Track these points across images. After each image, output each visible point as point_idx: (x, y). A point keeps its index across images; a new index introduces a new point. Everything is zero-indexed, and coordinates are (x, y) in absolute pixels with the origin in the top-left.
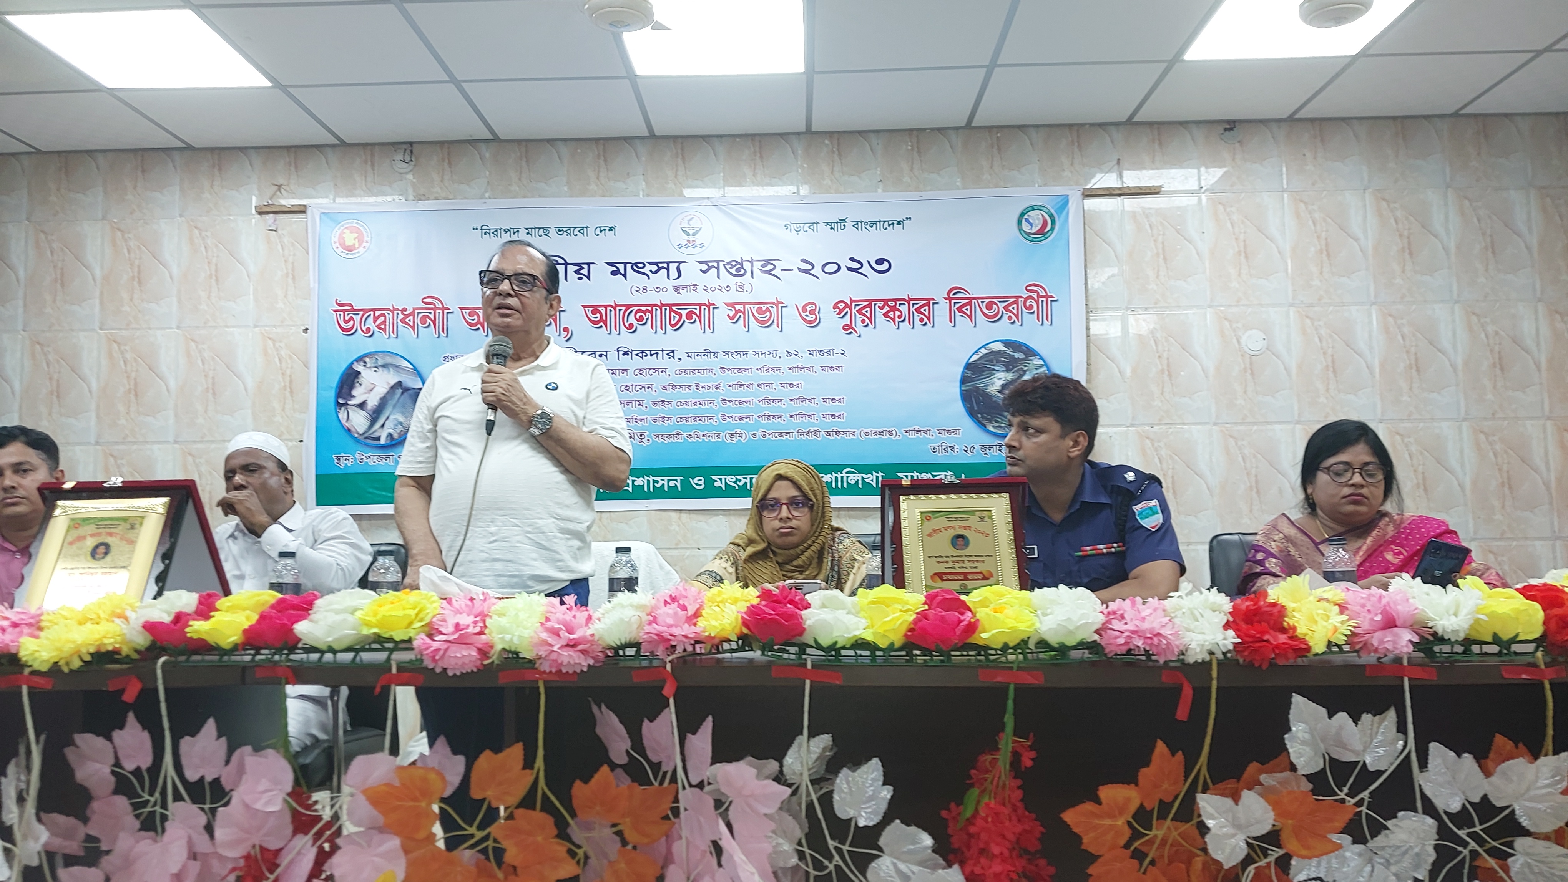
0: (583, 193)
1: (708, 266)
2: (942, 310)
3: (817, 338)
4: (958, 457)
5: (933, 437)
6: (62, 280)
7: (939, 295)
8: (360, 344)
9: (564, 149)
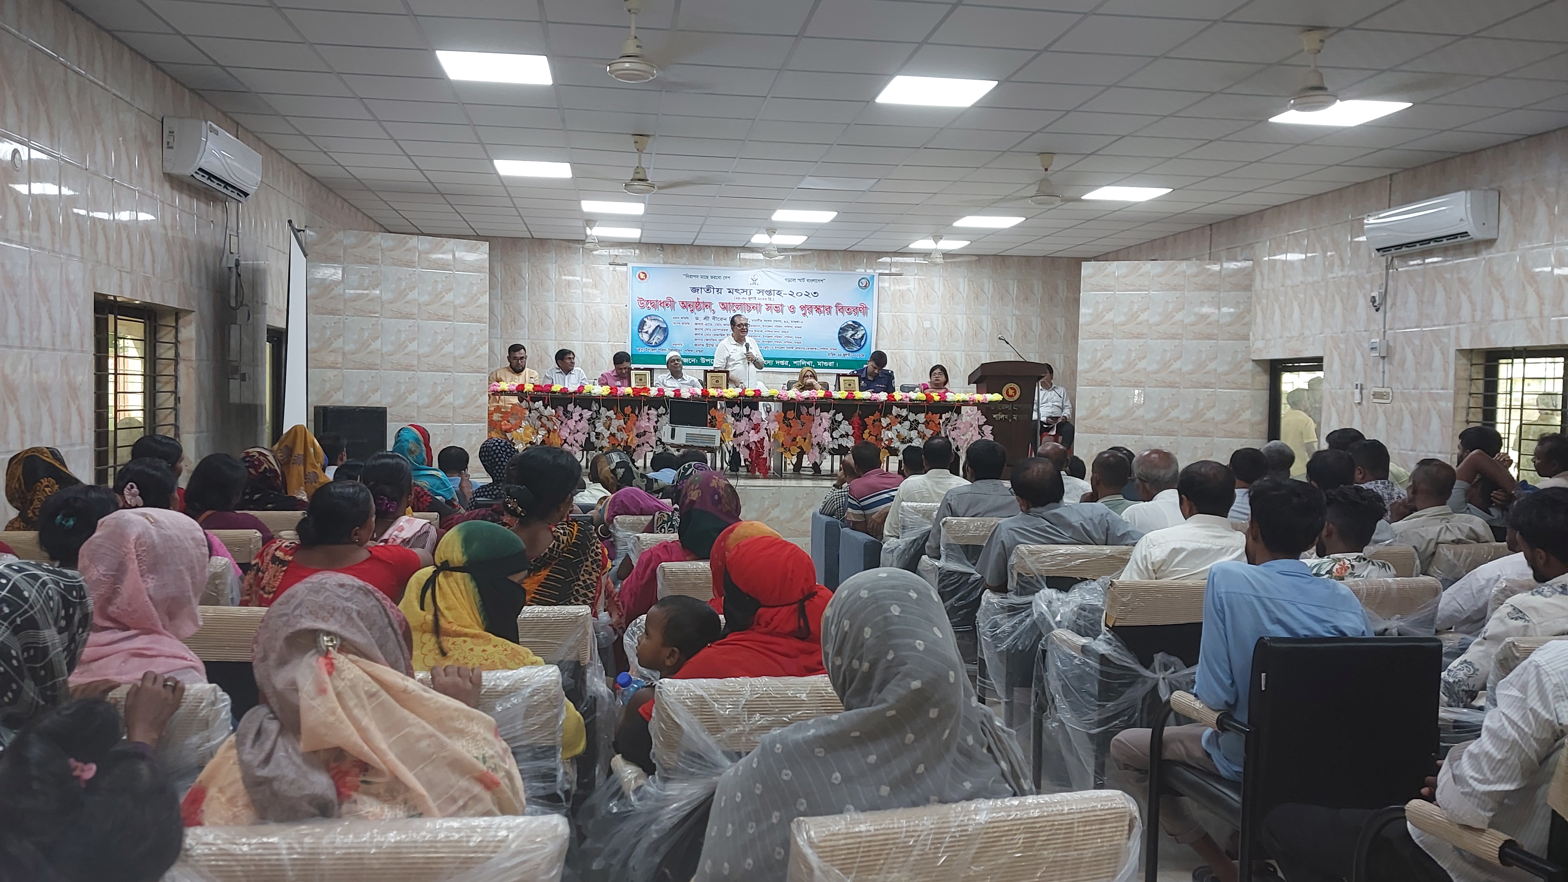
0: (719, 265)
1: (760, 291)
2: (834, 310)
3: (794, 317)
4: (836, 357)
5: (829, 351)
6: (542, 284)
7: (833, 306)
8: (646, 312)
9: (713, 249)
